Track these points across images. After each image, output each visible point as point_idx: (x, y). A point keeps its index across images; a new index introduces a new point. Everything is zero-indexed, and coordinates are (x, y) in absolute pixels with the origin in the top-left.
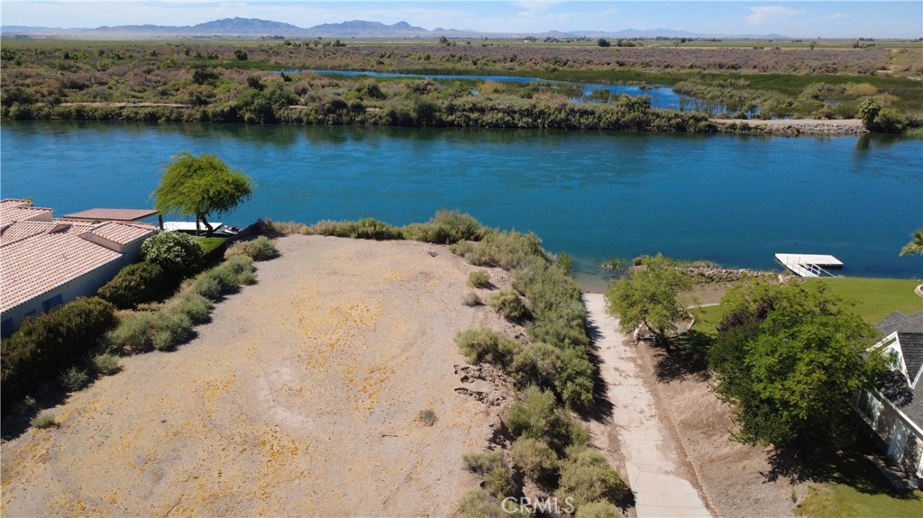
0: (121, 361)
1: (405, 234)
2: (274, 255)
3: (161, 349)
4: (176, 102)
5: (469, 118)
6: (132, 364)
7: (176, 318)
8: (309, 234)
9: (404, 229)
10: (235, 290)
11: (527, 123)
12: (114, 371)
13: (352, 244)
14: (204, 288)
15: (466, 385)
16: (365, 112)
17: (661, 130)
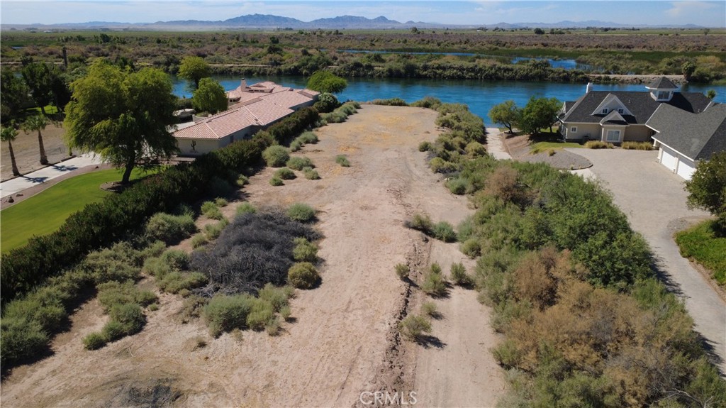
4: (262, 64)
5: (436, 73)
11: (471, 76)
16: (373, 70)
17: (554, 80)
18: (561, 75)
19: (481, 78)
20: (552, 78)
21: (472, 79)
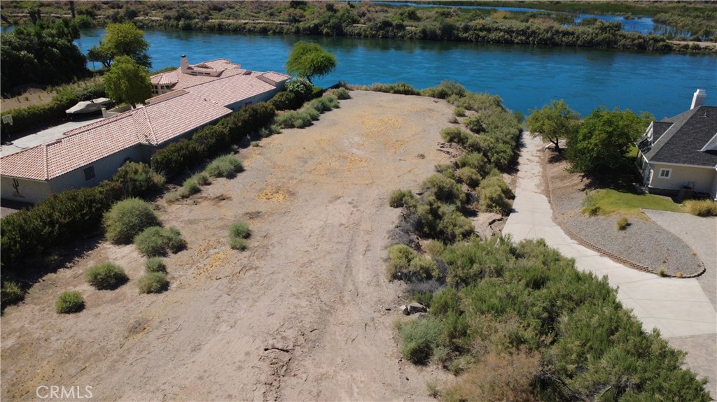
0: (281, 130)
1: (422, 93)
2: (348, 97)
3: (298, 127)
5: (478, 36)
6: (286, 132)
7: (304, 115)
8: (366, 90)
9: (421, 91)
10: (329, 110)
11: (521, 40)
12: (279, 133)
13: (391, 96)
14: (315, 106)
15: (442, 149)
16: (405, 29)
17: (626, 48)
18: (636, 42)
19: (534, 44)
20: (624, 45)
21: (523, 43)
